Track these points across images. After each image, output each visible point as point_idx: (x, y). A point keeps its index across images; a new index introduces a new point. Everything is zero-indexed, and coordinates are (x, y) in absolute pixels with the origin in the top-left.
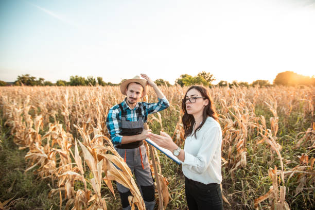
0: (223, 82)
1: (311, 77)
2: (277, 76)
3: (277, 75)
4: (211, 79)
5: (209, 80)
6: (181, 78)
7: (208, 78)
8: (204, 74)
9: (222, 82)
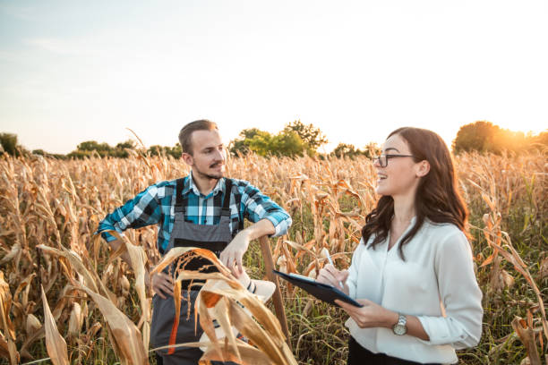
0: (345, 146)
1: (526, 135)
2: (459, 133)
3: (459, 129)
4: (317, 139)
5: (313, 142)
6: (243, 138)
7: (310, 138)
8: (298, 128)
9: (342, 147)
